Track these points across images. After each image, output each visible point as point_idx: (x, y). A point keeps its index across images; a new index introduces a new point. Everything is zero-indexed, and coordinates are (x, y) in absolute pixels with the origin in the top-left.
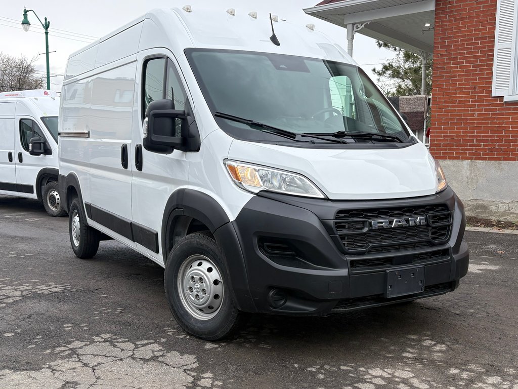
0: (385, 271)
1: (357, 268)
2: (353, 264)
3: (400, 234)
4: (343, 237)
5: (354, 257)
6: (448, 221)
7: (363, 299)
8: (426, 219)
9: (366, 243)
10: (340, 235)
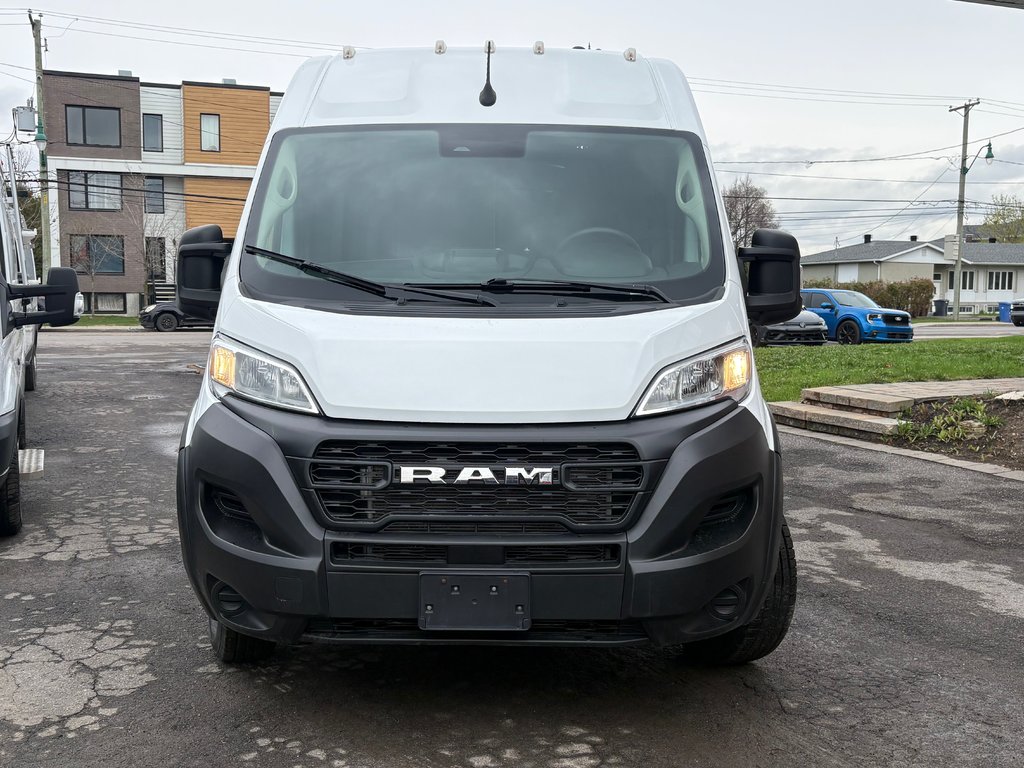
0: (417, 572)
1: (356, 559)
2: (338, 549)
3: (478, 499)
4: (326, 494)
5: (345, 536)
6: (637, 482)
7: (384, 625)
8: (555, 474)
9: (386, 512)
10: (316, 490)
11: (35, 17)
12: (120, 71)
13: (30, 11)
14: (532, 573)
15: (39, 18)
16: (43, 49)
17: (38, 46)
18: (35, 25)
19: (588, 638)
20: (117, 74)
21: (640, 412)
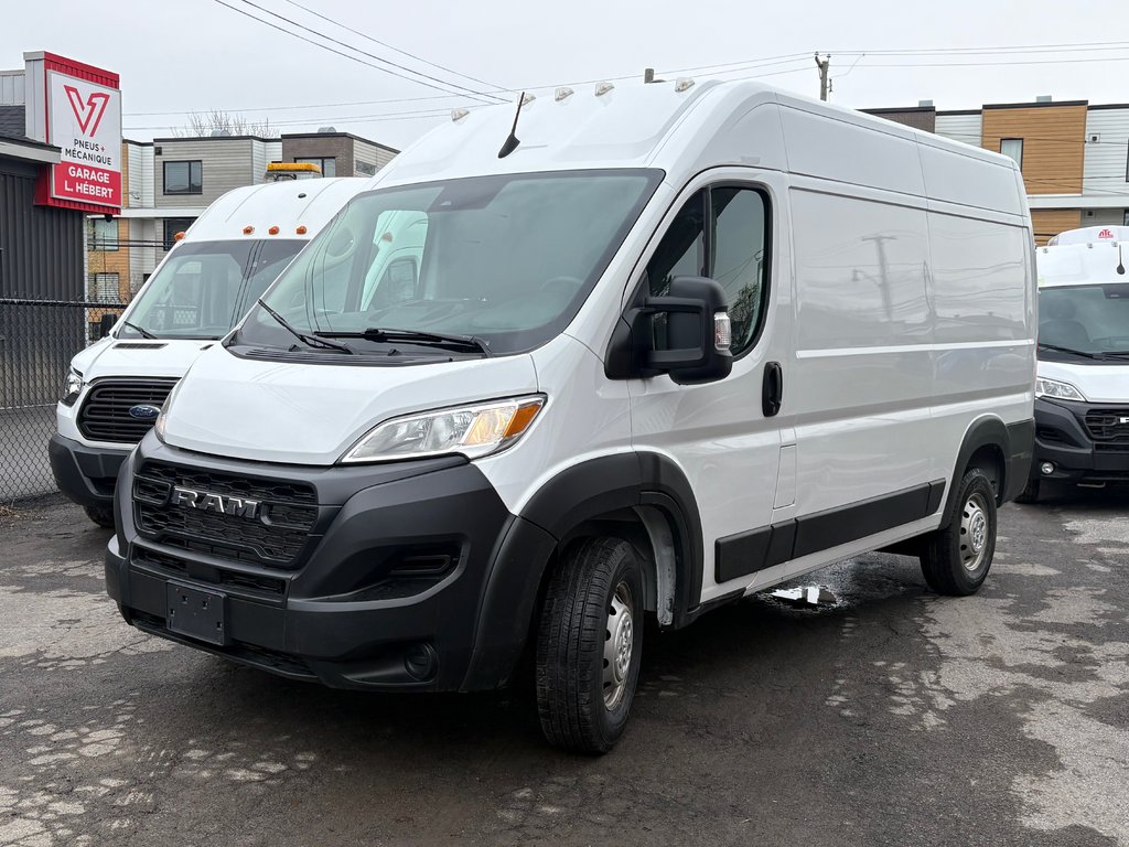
0: (167, 580)
2: (143, 553)
5: (143, 542)
6: (313, 524)
8: (258, 509)
9: (166, 526)
10: (136, 501)
11: (822, 59)
12: (920, 102)
13: (817, 54)
14: (229, 595)
15: (826, 59)
16: (828, 90)
17: (824, 87)
18: (823, 66)
19: (276, 666)
20: (917, 105)
21: (346, 459)
